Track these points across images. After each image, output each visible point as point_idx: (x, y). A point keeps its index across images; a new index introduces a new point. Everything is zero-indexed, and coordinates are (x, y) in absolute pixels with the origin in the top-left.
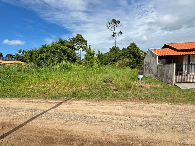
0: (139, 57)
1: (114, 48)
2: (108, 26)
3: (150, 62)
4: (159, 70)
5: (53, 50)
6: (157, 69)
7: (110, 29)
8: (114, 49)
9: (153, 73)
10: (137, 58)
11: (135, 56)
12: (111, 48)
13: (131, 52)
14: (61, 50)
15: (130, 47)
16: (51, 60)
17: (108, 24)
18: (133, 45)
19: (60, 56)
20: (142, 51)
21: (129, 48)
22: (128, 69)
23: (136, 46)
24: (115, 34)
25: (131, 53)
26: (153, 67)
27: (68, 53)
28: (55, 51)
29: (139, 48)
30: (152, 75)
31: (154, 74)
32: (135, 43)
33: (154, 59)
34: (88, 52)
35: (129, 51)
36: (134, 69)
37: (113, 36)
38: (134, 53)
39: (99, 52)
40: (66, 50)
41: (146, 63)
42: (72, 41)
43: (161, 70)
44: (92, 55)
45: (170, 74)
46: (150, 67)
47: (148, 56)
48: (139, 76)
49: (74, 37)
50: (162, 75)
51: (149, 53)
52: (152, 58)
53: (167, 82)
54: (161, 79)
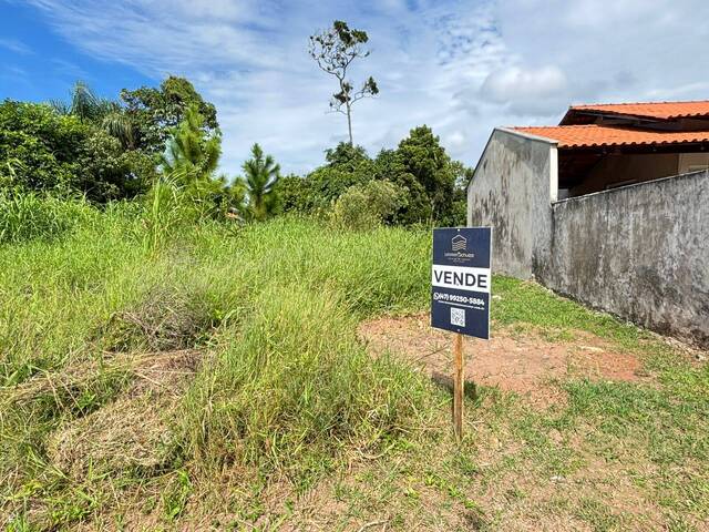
0: (448, 190)
1: (344, 149)
2: (318, 53)
3: (500, 199)
4: (566, 234)
6: (547, 231)
7: (325, 66)
8: (344, 156)
9: (520, 256)
10: (440, 194)
11: (431, 185)
12: (330, 151)
13: (412, 166)
15: (409, 142)
17: (318, 44)
18: (422, 135)
20: (457, 166)
21: (406, 147)
23: (431, 142)
24: (347, 88)
25: (412, 171)
26: (520, 222)
27: (92, 156)
29: (447, 153)
30: (515, 263)
31: (529, 256)
32: (428, 127)
33: (530, 174)
35: (406, 163)
37: (338, 97)
38: (424, 169)
39: (257, 151)
40: (80, 137)
41: (479, 205)
42: (141, 106)
43: (583, 234)
44: (204, 159)
45: (684, 258)
46: (503, 225)
47: (490, 165)
48: (442, 284)
49: (150, 88)
50: (589, 265)
51: (499, 147)
52: (513, 171)
53: (643, 319)
54: (580, 289)
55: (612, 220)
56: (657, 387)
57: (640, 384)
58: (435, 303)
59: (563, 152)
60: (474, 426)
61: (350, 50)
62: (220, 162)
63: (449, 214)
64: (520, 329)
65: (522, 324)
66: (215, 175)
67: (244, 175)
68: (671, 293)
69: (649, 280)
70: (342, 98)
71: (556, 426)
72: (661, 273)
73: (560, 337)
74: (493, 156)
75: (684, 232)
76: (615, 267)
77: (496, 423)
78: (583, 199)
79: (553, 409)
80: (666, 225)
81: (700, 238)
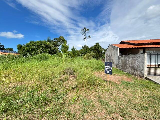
0: (102, 53)
2: (82, 32)
3: (111, 55)
4: (121, 61)
5: (37, 45)
6: (118, 60)
7: (83, 34)
8: (85, 47)
11: (99, 52)
12: (83, 46)
14: (44, 45)
15: (95, 45)
16: (35, 52)
18: (98, 44)
19: (44, 49)
20: (103, 49)
22: (94, 60)
23: (99, 45)
24: (86, 37)
25: (96, 50)
26: (114, 59)
27: (51, 48)
28: (39, 46)
29: (101, 47)
30: (113, 65)
31: (115, 64)
33: (115, 51)
34: (63, 46)
35: (95, 48)
36: (99, 60)
38: (98, 49)
39: (73, 47)
40: (49, 45)
41: (107, 56)
42: (56, 40)
43: (123, 61)
44: (67, 49)
45: (138, 65)
46: (111, 59)
47: (109, 50)
48: (106, 68)
49: (58, 38)
50: (124, 66)
51: (110, 47)
52: (113, 51)
53: (133, 74)
54: (123, 69)
55: (128, 59)
56: (134, 82)
57: (131, 82)
58: (105, 70)
59: (120, 49)
60: (110, 86)
61: (86, 32)
62: (69, 49)
63: (102, 56)
64: (114, 75)
65: (115, 74)
66: (68, 51)
67: (71, 51)
68: (136, 70)
69: (133, 68)
70: (85, 39)
71: (120, 86)
72: (135, 67)
73: (120, 76)
74: (109, 49)
75: (138, 62)
76: (128, 66)
77: (112, 85)
78: (123, 56)
79: (119, 84)
80: (135, 60)
81: (140, 63)
